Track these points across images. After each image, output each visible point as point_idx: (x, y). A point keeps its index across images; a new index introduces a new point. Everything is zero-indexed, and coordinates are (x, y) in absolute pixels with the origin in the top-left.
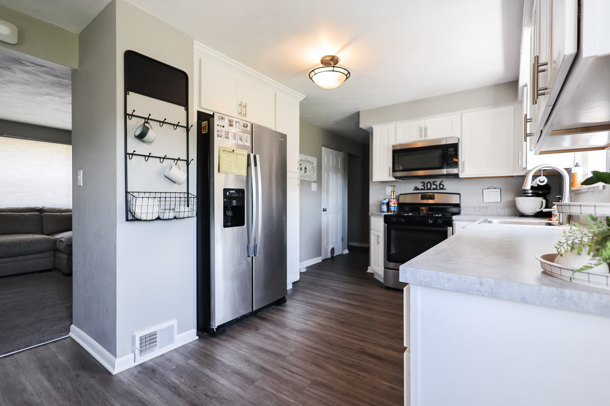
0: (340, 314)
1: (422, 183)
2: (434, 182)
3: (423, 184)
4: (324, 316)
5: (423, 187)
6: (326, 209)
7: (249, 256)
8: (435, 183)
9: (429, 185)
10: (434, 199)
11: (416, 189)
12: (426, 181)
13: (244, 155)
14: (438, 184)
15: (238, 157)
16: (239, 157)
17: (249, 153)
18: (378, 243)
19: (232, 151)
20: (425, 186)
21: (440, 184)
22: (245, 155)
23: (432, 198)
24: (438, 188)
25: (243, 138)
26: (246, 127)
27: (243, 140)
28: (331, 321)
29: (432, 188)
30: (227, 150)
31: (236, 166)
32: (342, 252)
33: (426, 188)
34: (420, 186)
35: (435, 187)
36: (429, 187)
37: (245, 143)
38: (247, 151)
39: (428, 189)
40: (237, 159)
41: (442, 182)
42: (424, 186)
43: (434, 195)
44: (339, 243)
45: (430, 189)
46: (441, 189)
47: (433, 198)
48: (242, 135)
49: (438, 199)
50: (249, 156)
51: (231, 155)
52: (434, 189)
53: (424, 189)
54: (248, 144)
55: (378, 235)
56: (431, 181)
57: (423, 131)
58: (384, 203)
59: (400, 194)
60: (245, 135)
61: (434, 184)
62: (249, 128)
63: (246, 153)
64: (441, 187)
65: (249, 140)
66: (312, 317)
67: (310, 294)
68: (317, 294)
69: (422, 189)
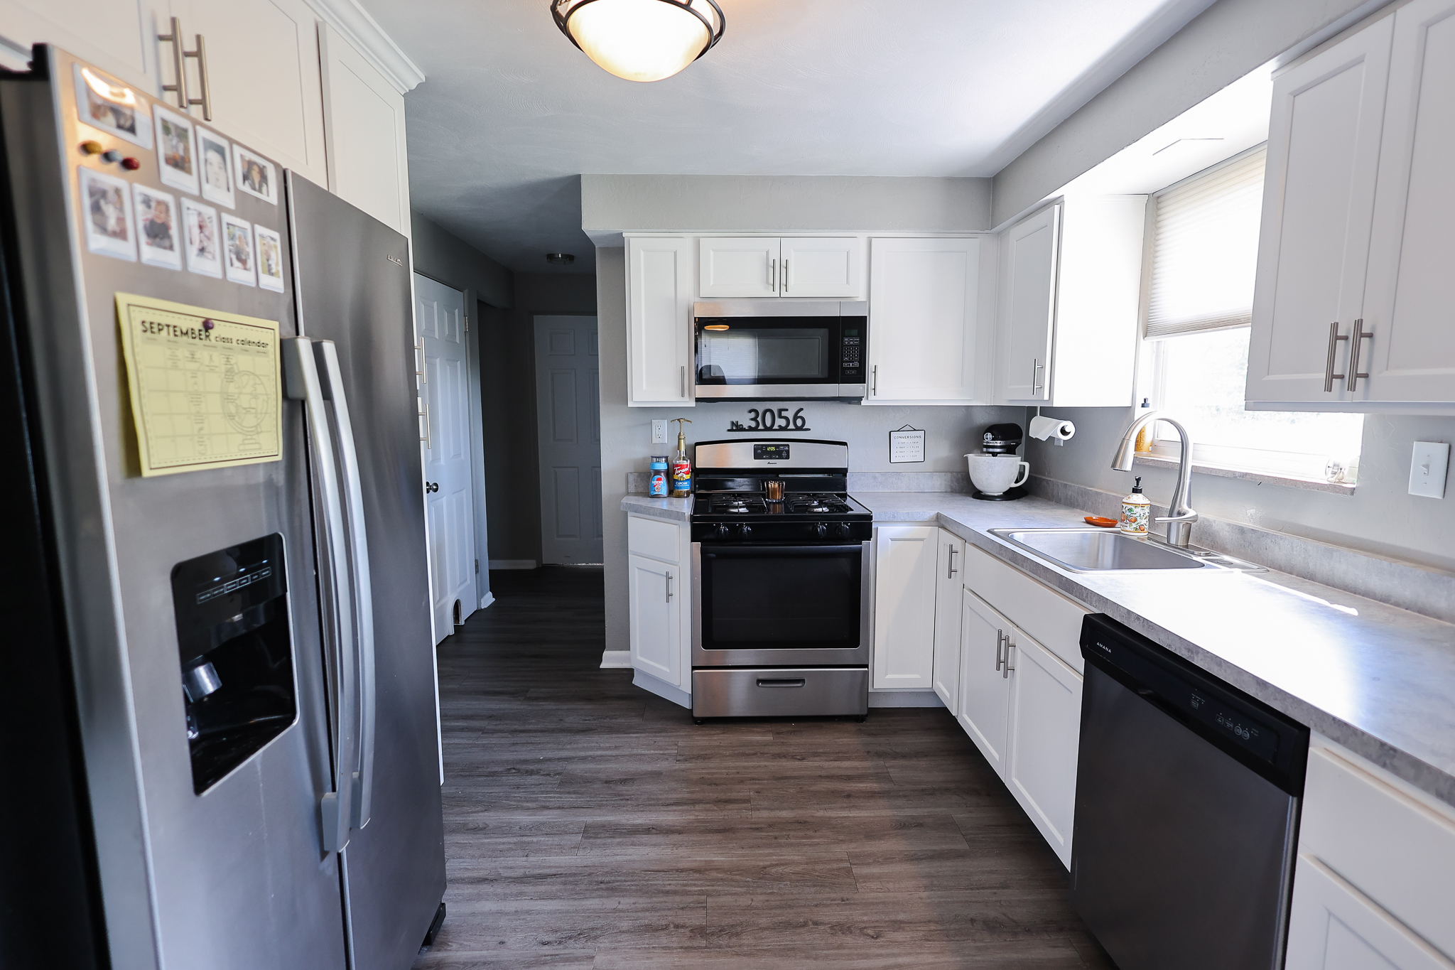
0: (667, 893)
1: (750, 411)
2: (780, 411)
3: (753, 415)
4: (625, 925)
5: (753, 424)
6: (436, 484)
7: (324, 854)
8: (784, 414)
9: (768, 416)
10: (788, 457)
11: (737, 427)
12: (761, 407)
13: (265, 345)
14: (790, 415)
15: (232, 362)
16: (243, 361)
17: (287, 336)
18: (669, 595)
19: (197, 325)
20: (759, 419)
21: (796, 417)
22: (270, 349)
23: (782, 453)
24: (791, 426)
25: (250, 249)
26: (260, 187)
27: (251, 263)
28: (664, 940)
29: (776, 427)
30: (172, 323)
31: (231, 417)
32: (479, 603)
33: (761, 427)
34: (746, 421)
35: (783, 423)
36: (768, 424)
37: (261, 276)
38: (275, 325)
39: (767, 429)
40: (230, 374)
41: (801, 410)
42: (755, 419)
43: (788, 445)
44: (469, 582)
45: (770, 429)
46: (798, 429)
47: (784, 454)
48: (243, 229)
49: (800, 457)
50: (287, 351)
51: (197, 355)
52: (781, 429)
53: (756, 429)
54: (276, 284)
55: (667, 573)
56: (775, 406)
57: (777, 270)
58: (658, 472)
59: (698, 444)
60: (260, 229)
61: (780, 417)
62: (272, 195)
63: (270, 332)
64: (799, 422)
65: (277, 260)
66: (590, 952)
67: (503, 830)
68: (523, 818)
69: (751, 429)
